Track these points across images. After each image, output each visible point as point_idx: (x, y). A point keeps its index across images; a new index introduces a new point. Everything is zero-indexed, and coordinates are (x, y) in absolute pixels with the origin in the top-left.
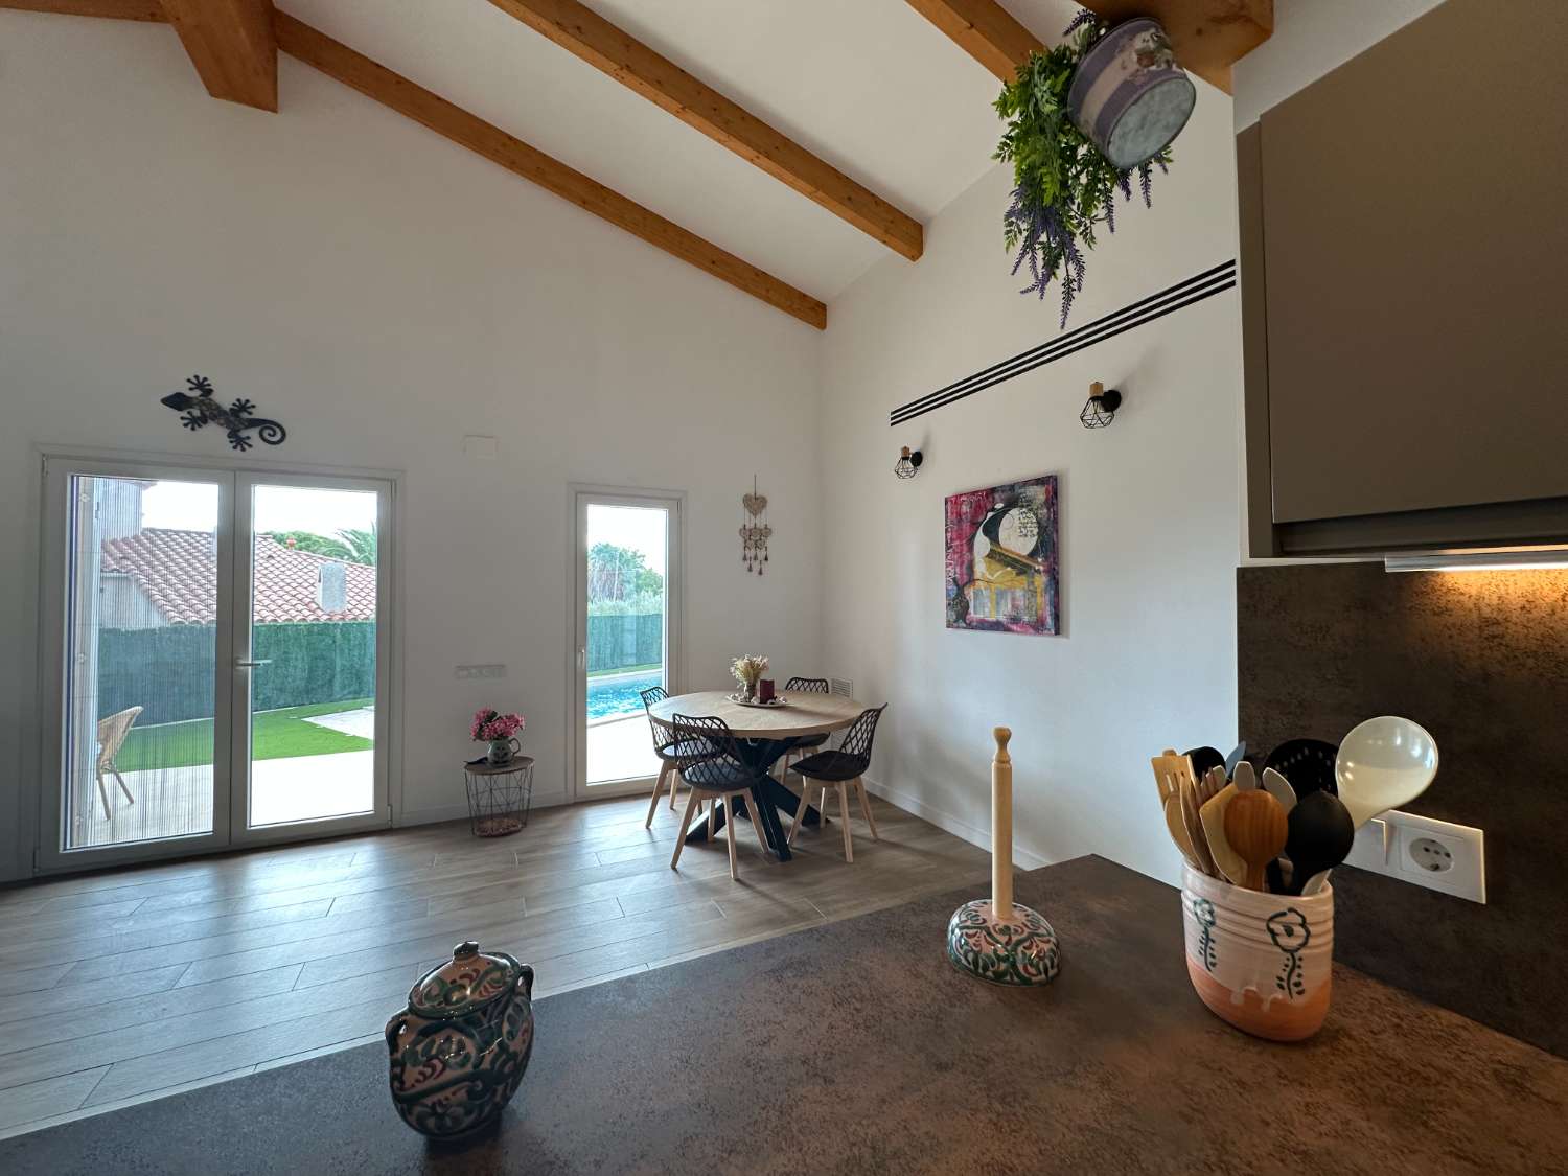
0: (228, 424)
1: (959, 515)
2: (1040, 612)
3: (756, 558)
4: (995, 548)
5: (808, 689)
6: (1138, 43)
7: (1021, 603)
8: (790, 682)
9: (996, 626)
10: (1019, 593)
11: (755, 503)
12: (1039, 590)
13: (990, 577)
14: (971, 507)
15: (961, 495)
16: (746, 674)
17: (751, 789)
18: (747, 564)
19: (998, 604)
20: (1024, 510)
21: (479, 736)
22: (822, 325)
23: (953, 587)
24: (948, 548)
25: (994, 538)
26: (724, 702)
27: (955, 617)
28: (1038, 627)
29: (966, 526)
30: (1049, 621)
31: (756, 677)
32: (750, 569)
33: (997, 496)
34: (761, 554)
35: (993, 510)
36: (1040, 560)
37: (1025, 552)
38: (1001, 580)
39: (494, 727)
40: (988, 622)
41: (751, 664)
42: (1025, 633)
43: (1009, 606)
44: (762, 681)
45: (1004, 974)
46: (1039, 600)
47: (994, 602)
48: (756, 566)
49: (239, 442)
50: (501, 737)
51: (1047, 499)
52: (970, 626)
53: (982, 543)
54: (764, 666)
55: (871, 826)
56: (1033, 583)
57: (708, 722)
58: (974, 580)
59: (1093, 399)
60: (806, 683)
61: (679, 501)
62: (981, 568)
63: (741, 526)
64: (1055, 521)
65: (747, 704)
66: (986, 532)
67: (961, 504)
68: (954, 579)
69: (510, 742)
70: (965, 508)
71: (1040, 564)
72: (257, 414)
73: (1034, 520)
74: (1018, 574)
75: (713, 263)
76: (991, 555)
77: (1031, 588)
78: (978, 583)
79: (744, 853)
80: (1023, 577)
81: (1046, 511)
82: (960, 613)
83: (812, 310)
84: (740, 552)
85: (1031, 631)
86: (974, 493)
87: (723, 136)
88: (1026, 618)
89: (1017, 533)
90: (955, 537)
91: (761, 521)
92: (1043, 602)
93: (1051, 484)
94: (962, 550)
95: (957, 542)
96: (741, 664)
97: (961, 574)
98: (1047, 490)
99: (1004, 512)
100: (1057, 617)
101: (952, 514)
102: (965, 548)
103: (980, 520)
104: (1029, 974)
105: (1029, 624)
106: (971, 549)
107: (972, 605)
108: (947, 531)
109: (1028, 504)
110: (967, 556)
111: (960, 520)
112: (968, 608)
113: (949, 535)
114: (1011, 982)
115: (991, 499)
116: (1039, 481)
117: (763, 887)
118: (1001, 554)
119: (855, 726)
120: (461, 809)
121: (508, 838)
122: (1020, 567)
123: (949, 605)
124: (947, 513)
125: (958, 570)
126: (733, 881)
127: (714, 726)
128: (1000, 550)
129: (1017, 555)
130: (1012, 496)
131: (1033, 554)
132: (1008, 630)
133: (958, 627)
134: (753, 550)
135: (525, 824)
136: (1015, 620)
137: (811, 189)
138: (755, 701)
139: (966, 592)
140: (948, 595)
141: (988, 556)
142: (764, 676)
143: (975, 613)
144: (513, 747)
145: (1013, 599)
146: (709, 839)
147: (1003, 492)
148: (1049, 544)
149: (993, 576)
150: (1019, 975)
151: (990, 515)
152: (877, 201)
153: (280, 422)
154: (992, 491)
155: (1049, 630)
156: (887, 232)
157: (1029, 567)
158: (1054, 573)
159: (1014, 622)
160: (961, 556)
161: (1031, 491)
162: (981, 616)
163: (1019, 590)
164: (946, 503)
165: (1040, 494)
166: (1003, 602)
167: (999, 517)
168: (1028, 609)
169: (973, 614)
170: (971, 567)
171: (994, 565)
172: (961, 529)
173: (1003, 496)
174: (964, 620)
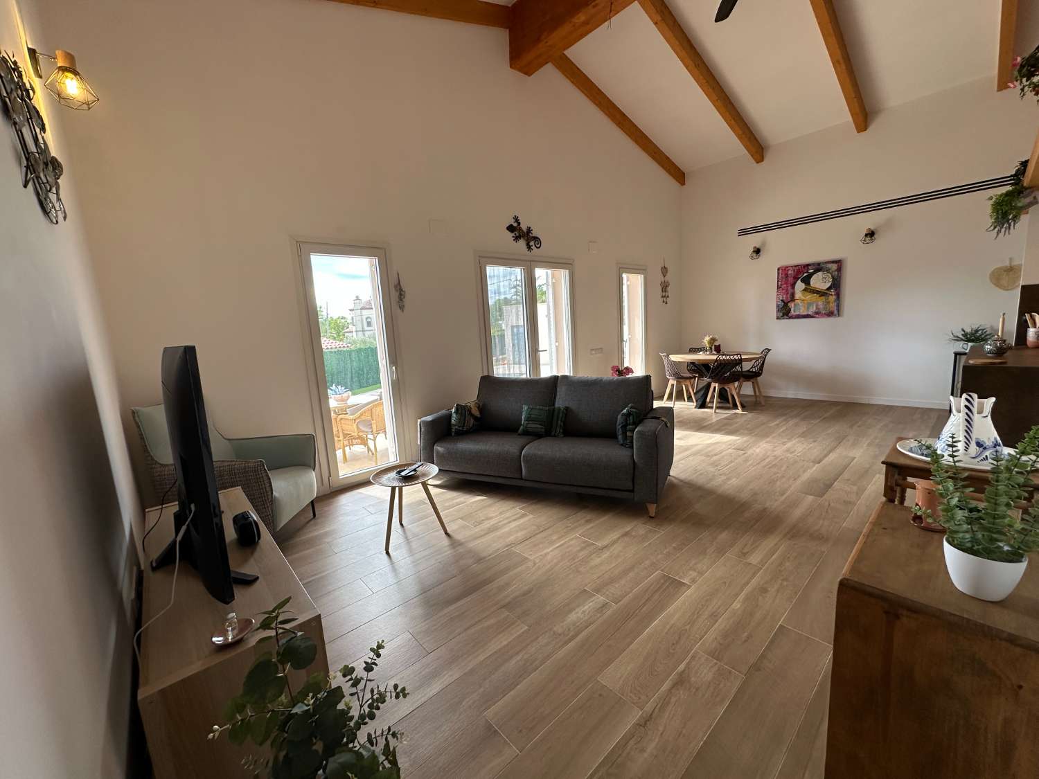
0: (527, 239)
1: (787, 275)
2: (830, 309)
3: (665, 297)
4: (807, 287)
7: (821, 307)
9: (806, 316)
11: (664, 271)
12: (830, 301)
13: (803, 298)
14: (794, 271)
15: (787, 267)
16: (709, 343)
18: (663, 299)
19: (808, 308)
20: (825, 272)
22: (683, 183)
23: (780, 303)
24: (779, 288)
25: (807, 283)
27: (782, 315)
28: (830, 314)
29: (791, 280)
30: (836, 312)
31: (713, 344)
32: (664, 302)
33: (809, 267)
34: (666, 295)
35: (807, 272)
37: (825, 288)
38: (809, 299)
40: (801, 315)
41: (711, 339)
42: (823, 317)
43: (815, 308)
44: (715, 345)
46: (830, 305)
49: (529, 248)
51: (836, 268)
52: (791, 317)
53: (800, 286)
56: (827, 299)
58: (794, 300)
59: (867, 234)
61: (647, 271)
62: (798, 295)
63: (661, 282)
64: (840, 277)
65: (710, 354)
66: (802, 281)
67: (788, 270)
68: (783, 300)
70: (790, 272)
71: (833, 292)
72: (533, 234)
73: (830, 276)
74: (820, 296)
76: (805, 290)
77: (826, 301)
78: (796, 301)
80: (823, 298)
81: (836, 273)
82: (785, 311)
84: (661, 295)
85: (826, 316)
86: (796, 266)
88: (824, 312)
89: (820, 281)
90: (783, 283)
91: (666, 279)
92: (833, 306)
95: (785, 285)
97: (787, 298)
98: (838, 266)
99: (814, 273)
100: (838, 310)
101: (782, 274)
102: (789, 288)
103: (799, 276)
105: (825, 314)
106: (793, 288)
107: (792, 309)
108: (778, 281)
109: (828, 270)
110: (791, 291)
111: (787, 277)
112: (790, 311)
113: (780, 283)
115: (806, 268)
116: (833, 262)
122: (821, 294)
123: (779, 310)
124: (778, 274)
125: (785, 296)
128: (810, 288)
129: (820, 289)
130: (819, 267)
131: (829, 289)
132: (812, 317)
133: (783, 319)
134: (664, 292)
136: (817, 313)
138: (713, 352)
139: (789, 304)
140: (778, 306)
141: (803, 290)
143: (794, 312)
145: (817, 305)
148: (836, 285)
149: (805, 298)
151: (805, 274)
153: (541, 238)
154: (808, 265)
155: (834, 315)
157: (827, 293)
158: (838, 295)
159: (818, 314)
160: (787, 290)
161: (829, 266)
162: (798, 313)
163: (821, 302)
164: (778, 270)
165: (834, 267)
166: (811, 307)
167: (810, 276)
168: (825, 308)
169: (792, 313)
170: (793, 295)
171: (806, 293)
172: (787, 280)
173: (813, 267)
174: (788, 316)
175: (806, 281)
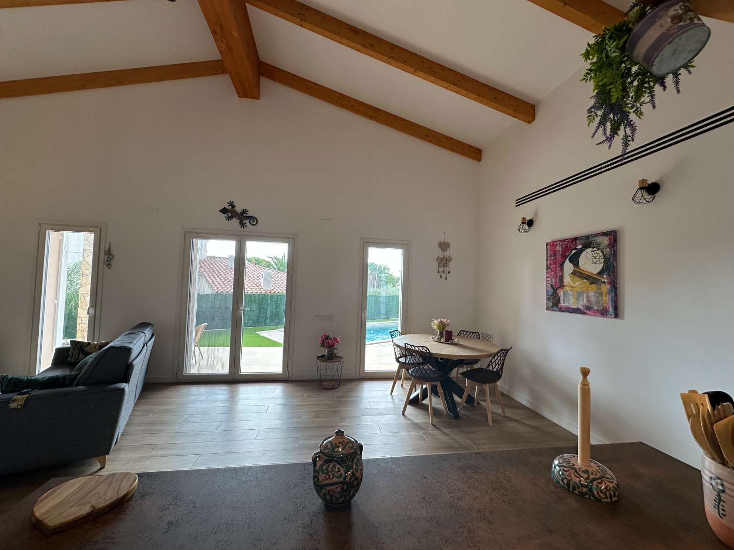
0: (239, 218)
1: (555, 251)
2: (605, 305)
3: (444, 272)
4: (576, 269)
5: (469, 336)
6: (672, 12)
7: (593, 299)
8: (460, 332)
9: (577, 311)
10: (591, 294)
11: (444, 246)
12: (604, 292)
13: (573, 284)
14: (562, 247)
15: (556, 242)
16: (439, 327)
17: (441, 383)
18: (440, 274)
19: (578, 299)
20: (595, 249)
21: (322, 345)
22: (479, 159)
23: (550, 289)
24: (548, 268)
25: (576, 264)
26: (427, 339)
27: (552, 305)
28: (604, 312)
29: (559, 257)
30: (611, 310)
31: (444, 329)
32: (441, 277)
34: (446, 270)
35: (575, 249)
36: (605, 276)
37: (596, 272)
38: (579, 287)
39: (328, 342)
40: (572, 308)
41: (441, 322)
42: (595, 315)
43: (585, 300)
44: (446, 331)
45: (586, 494)
46: (604, 298)
47: (575, 299)
48: (444, 275)
49: (243, 225)
50: (331, 347)
51: (609, 244)
52: (560, 310)
53: (568, 267)
54: (448, 324)
55: (502, 409)
56: (600, 288)
57: (421, 348)
58: (563, 286)
59: (641, 188)
60: (468, 334)
61: (408, 245)
62: (567, 280)
63: (437, 257)
64: (615, 256)
65: (439, 341)
66: (571, 261)
67: (556, 246)
68: (551, 285)
69: (334, 349)
70: (558, 248)
71: (605, 278)
72: (249, 214)
73: (601, 255)
74: (590, 284)
75: (426, 136)
76: (574, 273)
77: (599, 291)
78: (565, 287)
79: (436, 412)
80: (594, 286)
81: (609, 250)
82: (554, 302)
83: (474, 153)
84: (437, 269)
85: (599, 315)
86: (564, 240)
87: (433, 79)
88: (596, 308)
89: (591, 262)
90: (552, 263)
91: (447, 254)
92: (607, 300)
93: (613, 236)
94: (556, 270)
95: (553, 266)
96: (436, 322)
97: (556, 283)
98: (610, 239)
99: (582, 250)
100: (616, 308)
101: (550, 251)
102: (558, 269)
103: (567, 254)
104: (600, 496)
105: (598, 310)
106: (562, 269)
107: (562, 299)
108: (547, 260)
109: (598, 246)
110: (559, 274)
111: (555, 254)
112: (560, 300)
113: (549, 262)
114: (590, 499)
115: (574, 243)
116: (604, 234)
117: (446, 431)
118: (580, 273)
119: (494, 357)
120: (313, 374)
121: (333, 390)
122: (592, 280)
123: (548, 298)
124: (547, 250)
125: (553, 280)
126: (431, 425)
127: (424, 350)
128: (579, 270)
129: (590, 273)
130: (588, 242)
131: (601, 273)
132: (583, 313)
133: (553, 310)
134: (442, 267)
135: (339, 385)
136: (589, 308)
137: (475, 96)
138: (443, 340)
139: (558, 292)
140: (547, 293)
141: (572, 273)
142: (448, 329)
143: (564, 302)
144: (336, 351)
145: (588, 297)
146: (420, 403)
147: (582, 239)
148: (611, 268)
149: (575, 284)
150: (594, 496)
151: (573, 252)
152: (510, 97)
153: (256, 217)
154: (575, 239)
155: (611, 315)
156: (515, 111)
157: (598, 280)
158: (614, 284)
160: (555, 273)
161: (599, 239)
162: (567, 305)
163: (592, 292)
164: (547, 245)
165: (605, 241)
166: (581, 298)
167: (579, 253)
168: (597, 303)
169: (562, 304)
170: (561, 279)
171: (576, 278)
172: (556, 259)
173: (582, 242)
174: (557, 307)
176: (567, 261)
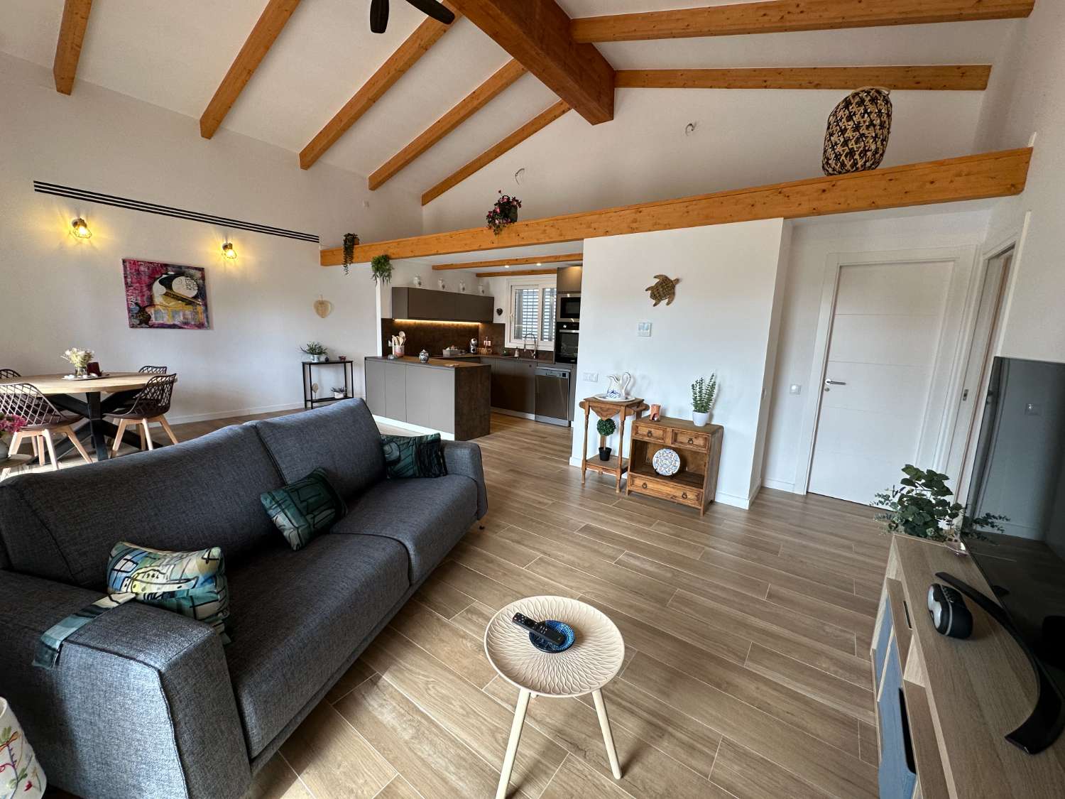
1: (138, 272)
2: (199, 320)
4: (169, 291)
7: (189, 317)
9: (172, 326)
10: (187, 313)
12: (198, 311)
13: (166, 304)
14: (148, 269)
15: (138, 261)
19: (173, 317)
20: (188, 278)
23: (134, 307)
24: (127, 286)
25: (169, 286)
27: (138, 322)
28: (200, 326)
29: (145, 279)
30: (206, 323)
33: (169, 269)
35: (166, 274)
37: (190, 296)
38: (173, 306)
40: (166, 324)
42: (193, 329)
43: (182, 318)
46: (200, 316)
47: (170, 316)
52: (152, 326)
53: (158, 289)
56: (195, 308)
58: (154, 305)
62: (158, 299)
64: (205, 286)
66: (161, 282)
67: (138, 266)
68: (136, 304)
70: (142, 269)
71: (200, 301)
73: (194, 284)
76: (166, 294)
77: (194, 310)
78: (157, 306)
80: (190, 306)
81: (199, 281)
86: (149, 263)
88: (193, 323)
89: (184, 287)
90: (134, 280)
92: (202, 317)
93: (201, 271)
94: (141, 290)
95: (136, 285)
97: (143, 301)
98: (201, 274)
99: (175, 277)
100: (208, 322)
101: (131, 269)
102: (145, 289)
103: (157, 277)
105: (194, 325)
106: (150, 287)
107: (153, 316)
108: (126, 277)
109: (192, 277)
110: (147, 293)
111: (138, 274)
112: (150, 318)
113: (129, 280)
115: (164, 268)
116: (195, 268)
118: (174, 295)
122: (187, 302)
124: (125, 267)
125: (139, 298)
128: (172, 293)
129: (185, 296)
130: (180, 271)
131: (195, 297)
132: (180, 328)
133: (141, 327)
136: (186, 323)
139: (147, 310)
140: (130, 310)
141: (164, 294)
143: (156, 320)
145: (184, 315)
147: (173, 267)
148: (202, 294)
149: (168, 304)
151: (164, 276)
154: (166, 265)
155: (204, 327)
157: (194, 302)
158: (206, 305)
159: (185, 325)
160: (141, 292)
161: (192, 272)
162: (162, 322)
163: (188, 311)
164: (124, 261)
165: (198, 274)
166: (177, 316)
167: (171, 279)
168: (193, 319)
169: (153, 320)
170: (151, 298)
171: (169, 299)
172: (141, 278)
173: (174, 269)
174: (147, 323)
175: (167, 283)
176: (157, 283)
